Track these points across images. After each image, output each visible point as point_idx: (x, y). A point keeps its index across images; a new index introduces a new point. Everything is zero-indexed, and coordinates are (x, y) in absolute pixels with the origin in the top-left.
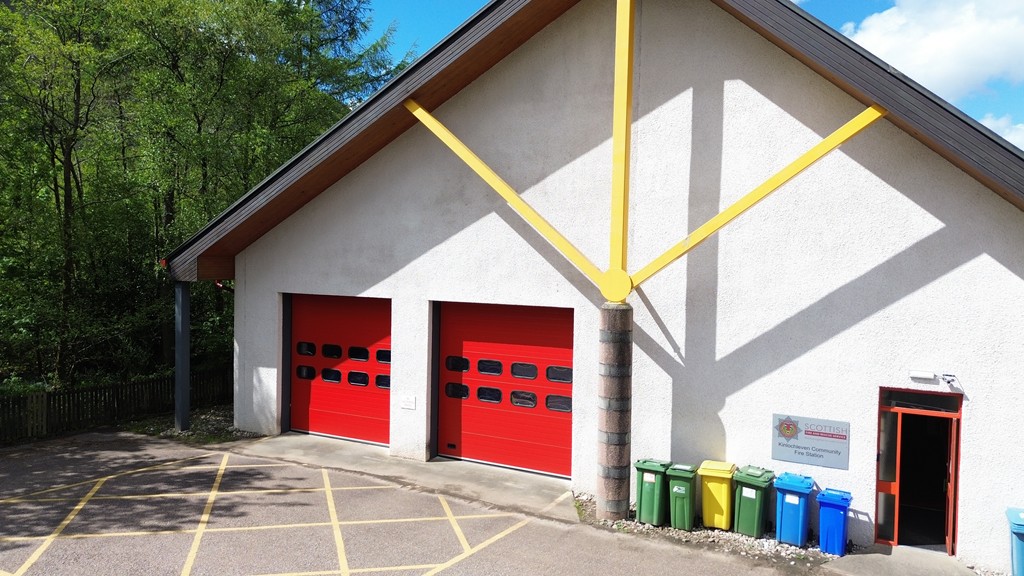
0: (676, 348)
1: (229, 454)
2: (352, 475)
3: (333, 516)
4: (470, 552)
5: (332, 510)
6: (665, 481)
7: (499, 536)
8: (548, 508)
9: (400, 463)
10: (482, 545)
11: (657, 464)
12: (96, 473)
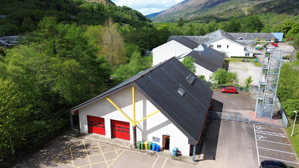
0: (142, 128)
1: (83, 140)
2: (101, 143)
3: (102, 152)
4: (118, 156)
5: (101, 151)
6: (140, 145)
7: (122, 153)
8: (127, 147)
9: (107, 139)
10: (120, 155)
11: (139, 143)
12: (68, 147)
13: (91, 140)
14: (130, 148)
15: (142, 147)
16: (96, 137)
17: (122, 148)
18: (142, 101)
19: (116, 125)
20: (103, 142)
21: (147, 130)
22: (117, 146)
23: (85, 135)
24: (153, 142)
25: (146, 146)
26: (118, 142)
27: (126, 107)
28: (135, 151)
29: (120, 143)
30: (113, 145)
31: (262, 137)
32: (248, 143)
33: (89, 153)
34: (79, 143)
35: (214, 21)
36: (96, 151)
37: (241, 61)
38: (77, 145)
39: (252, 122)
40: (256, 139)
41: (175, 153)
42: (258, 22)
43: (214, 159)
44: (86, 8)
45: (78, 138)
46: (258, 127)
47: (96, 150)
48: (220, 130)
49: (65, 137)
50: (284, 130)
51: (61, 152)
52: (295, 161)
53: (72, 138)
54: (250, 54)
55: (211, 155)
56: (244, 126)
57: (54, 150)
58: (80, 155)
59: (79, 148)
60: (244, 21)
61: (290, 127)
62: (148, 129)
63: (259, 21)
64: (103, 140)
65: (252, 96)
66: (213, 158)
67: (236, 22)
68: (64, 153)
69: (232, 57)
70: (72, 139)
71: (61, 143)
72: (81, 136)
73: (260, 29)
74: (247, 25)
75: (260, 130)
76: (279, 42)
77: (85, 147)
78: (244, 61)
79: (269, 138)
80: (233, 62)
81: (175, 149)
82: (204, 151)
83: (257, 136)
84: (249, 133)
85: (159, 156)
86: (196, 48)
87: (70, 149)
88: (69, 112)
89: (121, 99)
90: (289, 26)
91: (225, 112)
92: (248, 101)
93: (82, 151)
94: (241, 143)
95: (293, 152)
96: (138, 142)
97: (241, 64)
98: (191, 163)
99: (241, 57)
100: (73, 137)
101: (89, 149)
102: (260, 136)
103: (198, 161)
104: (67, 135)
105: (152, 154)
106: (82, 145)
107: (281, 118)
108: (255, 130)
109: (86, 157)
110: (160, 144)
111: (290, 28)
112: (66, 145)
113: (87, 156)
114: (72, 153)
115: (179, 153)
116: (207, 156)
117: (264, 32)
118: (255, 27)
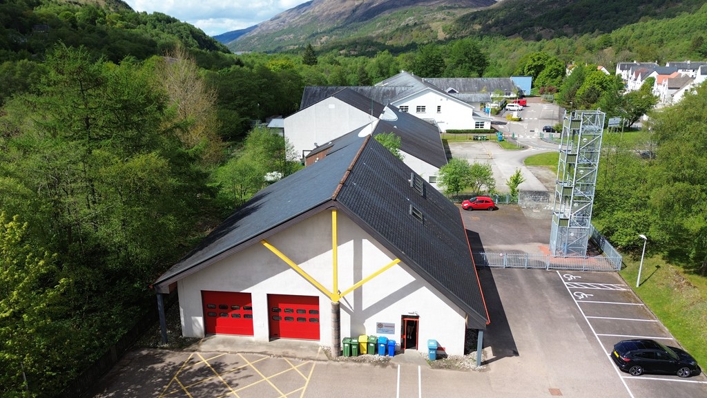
0: (351, 308)
1: (197, 353)
2: (251, 355)
3: (263, 376)
4: (308, 380)
5: (260, 373)
6: (351, 345)
7: (311, 372)
8: (317, 356)
9: (260, 344)
10: (309, 377)
11: (348, 341)
12: (167, 377)
13: (218, 351)
14: (324, 357)
15: (353, 352)
16: (231, 343)
17: (305, 359)
18: (352, 242)
19: (281, 306)
20: (253, 353)
21: (363, 309)
22: (292, 357)
23: (196, 340)
24: (379, 335)
25: (365, 346)
26: (290, 347)
27: (309, 261)
28: (341, 362)
29: (296, 347)
30: (280, 356)
31: (584, 296)
32: (565, 311)
33: (230, 383)
34: (191, 362)
35: (386, 51)
36: (247, 377)
37: (470, 139)
38: (191, 368)
39: (553, 268)
40: (576, 301)
41: (434, 352)
42: (477, 55)
43: (516, 354)
44: (53, 15)
45: (183, 351)
46: (569, 276)
47: (243, 373)
48: (499, 290)
49: (144, 352)
50: (616, 275)
51: (157, 393)
52: (664, 334)
53: (165, 354)
54: (485, 123)
55: (505, 346)
56: (540, 277)
57: (136, 390)
58: (211, 393)
59: (199, 376)
60: (448, 51)
61: (627, 269)
62: (364, 307)
63: (478, 52)
64: (251, 348)
65: (526, 213)
66: (512, 352)
67: (434, 54)
68: (165, 393)
69: (449, 132)
70: (168, 356)
71: (144, 369)
72: (188, 346)
73: (482, 70)
74: (455, 60)
75: (573, 281)
76: (524, 96)
77: (213, 369)
78: (476, 139)
79: (598, 295)
80: (455, 143)
81: (434, 345)
82: (488, 341)
83: (574, 294)
84: (556, 289)
85: (399, 366)
86: (382, 115)
87: (175, 381)
88: (154, 288)
89: (296, 241)
90: (540, 63)
91: (489, 250)
92: (524, 224)
93: (211, 382)
94: (551, 312)
95: (653, 318)
96: (345, 339)
97: (473, 146)
98: (474, 370)
99: (467, 130)
100: (167, 351)
101: (226, 375)
102: (579, 295)
103: (486, 363)
104: (149, 347)
105: (384, 364)
106: (203, 366)
107: (601, 253)
108: (565, 283)
109: (228, 394)
110: (396, 337)
111: (541, 67)
112: (159, 372)
113: (231, 391)
114: (189, 390)
115: (440, 352)
116: (500, 350)
117: (492, 76)
118: (471, 64)
